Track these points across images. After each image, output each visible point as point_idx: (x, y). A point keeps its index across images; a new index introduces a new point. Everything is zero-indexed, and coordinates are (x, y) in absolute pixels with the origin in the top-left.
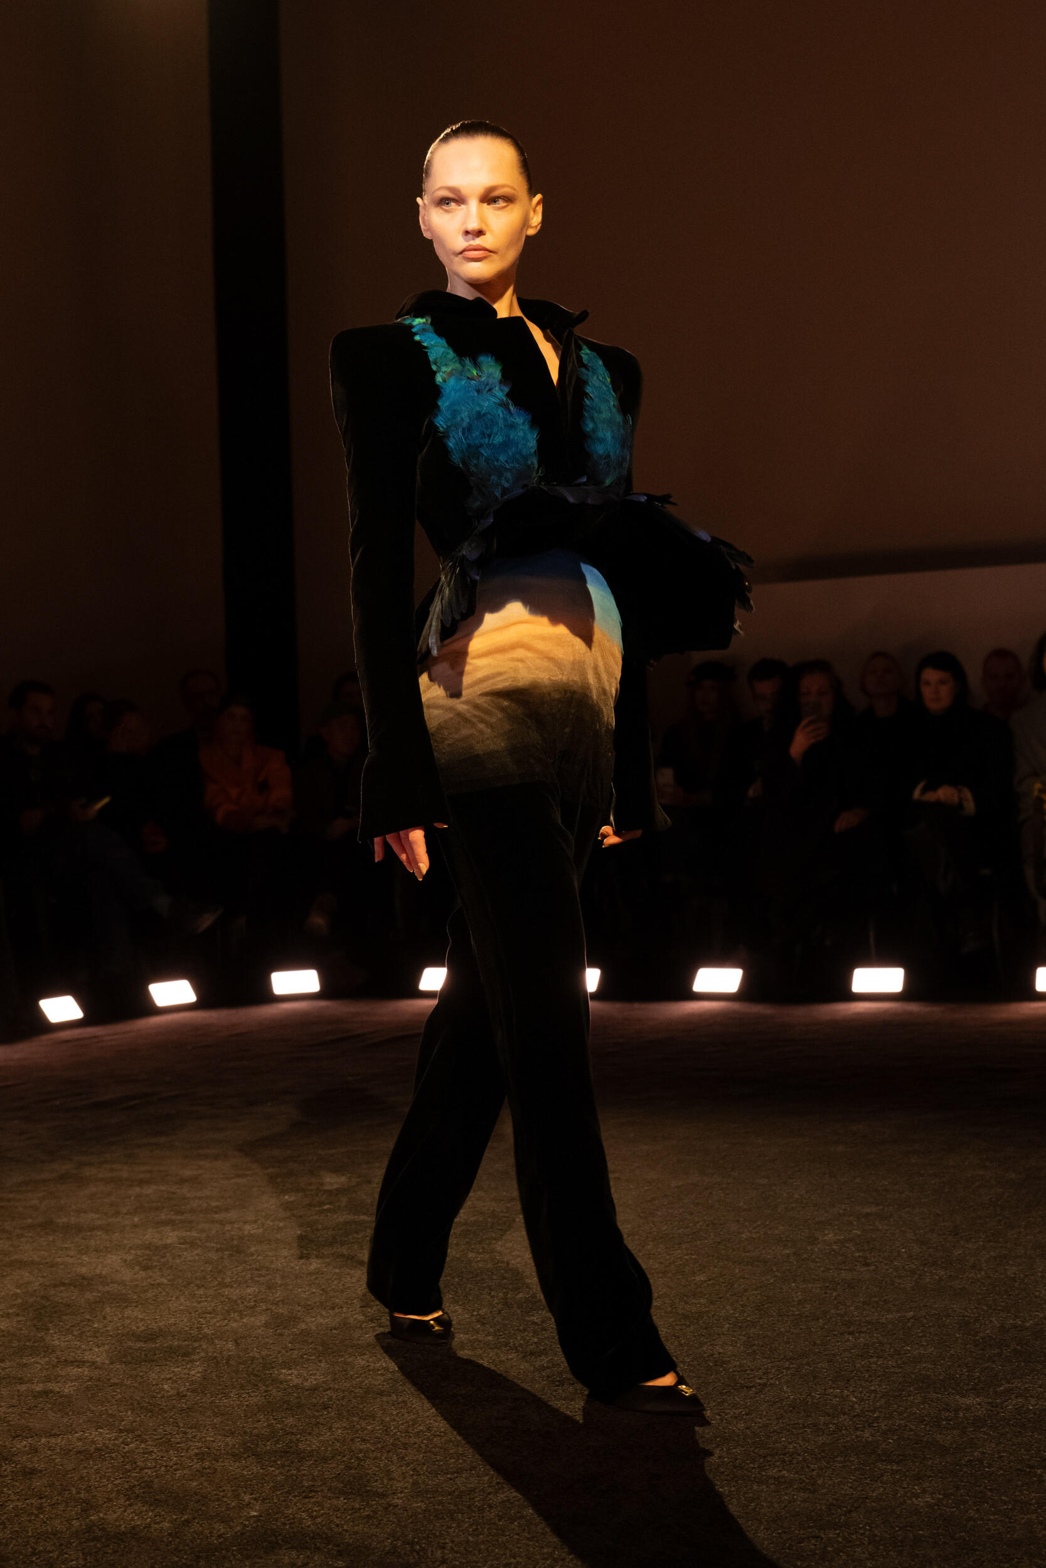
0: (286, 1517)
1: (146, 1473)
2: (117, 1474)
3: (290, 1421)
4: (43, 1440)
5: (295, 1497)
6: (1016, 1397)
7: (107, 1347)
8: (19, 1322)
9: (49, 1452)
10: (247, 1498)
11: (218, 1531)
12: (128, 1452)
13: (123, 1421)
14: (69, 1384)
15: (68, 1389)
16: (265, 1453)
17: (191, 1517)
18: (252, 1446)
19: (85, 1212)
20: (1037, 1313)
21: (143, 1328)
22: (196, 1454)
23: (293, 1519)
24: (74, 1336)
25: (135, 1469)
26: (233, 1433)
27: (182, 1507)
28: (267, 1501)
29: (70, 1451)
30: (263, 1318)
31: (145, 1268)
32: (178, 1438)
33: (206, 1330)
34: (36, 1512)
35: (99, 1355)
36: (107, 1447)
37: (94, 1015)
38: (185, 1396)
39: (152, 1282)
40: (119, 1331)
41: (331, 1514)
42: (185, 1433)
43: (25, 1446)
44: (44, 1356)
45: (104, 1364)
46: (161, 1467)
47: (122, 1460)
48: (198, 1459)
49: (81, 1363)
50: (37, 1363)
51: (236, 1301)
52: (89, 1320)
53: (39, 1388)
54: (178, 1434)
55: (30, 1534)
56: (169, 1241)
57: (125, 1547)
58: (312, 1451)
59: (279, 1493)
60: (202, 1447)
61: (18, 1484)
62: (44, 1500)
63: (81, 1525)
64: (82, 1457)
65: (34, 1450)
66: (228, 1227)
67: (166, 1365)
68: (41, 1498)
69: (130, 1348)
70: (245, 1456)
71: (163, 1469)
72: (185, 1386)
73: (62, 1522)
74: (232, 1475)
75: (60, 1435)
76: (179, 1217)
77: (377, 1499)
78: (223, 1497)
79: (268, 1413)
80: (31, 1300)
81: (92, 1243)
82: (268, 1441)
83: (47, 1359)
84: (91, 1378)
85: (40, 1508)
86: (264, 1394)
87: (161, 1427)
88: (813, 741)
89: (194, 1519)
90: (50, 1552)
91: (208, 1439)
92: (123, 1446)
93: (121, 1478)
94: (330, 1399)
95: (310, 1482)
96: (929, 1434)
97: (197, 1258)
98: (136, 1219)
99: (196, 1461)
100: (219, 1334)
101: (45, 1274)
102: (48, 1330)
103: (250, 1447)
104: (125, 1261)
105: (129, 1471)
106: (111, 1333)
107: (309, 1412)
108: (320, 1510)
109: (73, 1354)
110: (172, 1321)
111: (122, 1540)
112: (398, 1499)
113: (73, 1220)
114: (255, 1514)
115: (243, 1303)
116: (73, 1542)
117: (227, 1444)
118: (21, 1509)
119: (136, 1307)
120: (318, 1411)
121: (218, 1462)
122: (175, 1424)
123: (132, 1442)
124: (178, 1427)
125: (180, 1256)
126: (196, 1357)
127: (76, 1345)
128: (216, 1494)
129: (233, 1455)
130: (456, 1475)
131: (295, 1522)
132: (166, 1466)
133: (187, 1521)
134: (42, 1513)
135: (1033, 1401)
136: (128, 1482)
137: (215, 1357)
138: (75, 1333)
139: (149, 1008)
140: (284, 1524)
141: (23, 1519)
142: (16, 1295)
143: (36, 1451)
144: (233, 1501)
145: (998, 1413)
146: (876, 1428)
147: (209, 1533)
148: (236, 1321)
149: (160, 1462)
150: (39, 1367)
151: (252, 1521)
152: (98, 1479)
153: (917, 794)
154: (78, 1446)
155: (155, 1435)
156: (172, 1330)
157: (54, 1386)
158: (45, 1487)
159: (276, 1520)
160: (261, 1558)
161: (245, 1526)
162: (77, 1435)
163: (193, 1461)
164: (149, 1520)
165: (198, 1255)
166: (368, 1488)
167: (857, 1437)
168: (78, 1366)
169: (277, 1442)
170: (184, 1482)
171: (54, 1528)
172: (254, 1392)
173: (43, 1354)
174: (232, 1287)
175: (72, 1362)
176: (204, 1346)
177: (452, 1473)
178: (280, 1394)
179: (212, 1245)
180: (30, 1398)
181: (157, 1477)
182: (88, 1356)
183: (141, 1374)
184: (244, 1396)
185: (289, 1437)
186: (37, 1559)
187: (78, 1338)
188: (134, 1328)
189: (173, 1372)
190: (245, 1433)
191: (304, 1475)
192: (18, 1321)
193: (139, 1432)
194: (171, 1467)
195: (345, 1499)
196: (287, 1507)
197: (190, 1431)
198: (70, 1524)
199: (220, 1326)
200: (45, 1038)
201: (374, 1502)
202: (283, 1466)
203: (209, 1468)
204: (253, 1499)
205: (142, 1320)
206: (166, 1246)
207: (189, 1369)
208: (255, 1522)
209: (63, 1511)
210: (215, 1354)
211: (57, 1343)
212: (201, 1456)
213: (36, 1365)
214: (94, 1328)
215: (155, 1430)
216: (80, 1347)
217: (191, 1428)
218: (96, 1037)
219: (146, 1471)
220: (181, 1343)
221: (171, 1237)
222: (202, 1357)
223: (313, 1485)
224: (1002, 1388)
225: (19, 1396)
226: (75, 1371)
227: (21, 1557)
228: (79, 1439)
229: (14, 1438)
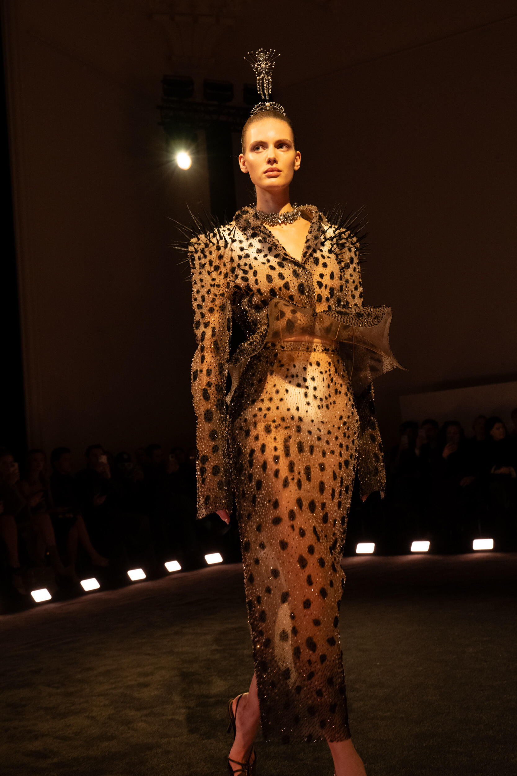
8: (162, 691)
40: (199, 694)
53: (170, 717)
69: (203, 701)
83: (172, 706)
88: (451, 452)
142: (160, 681)
153: (492, 471)
157: (176, 717)
180: (167, 722)
213: (168, 708)
225: (162, 721)
229: (161, 738)
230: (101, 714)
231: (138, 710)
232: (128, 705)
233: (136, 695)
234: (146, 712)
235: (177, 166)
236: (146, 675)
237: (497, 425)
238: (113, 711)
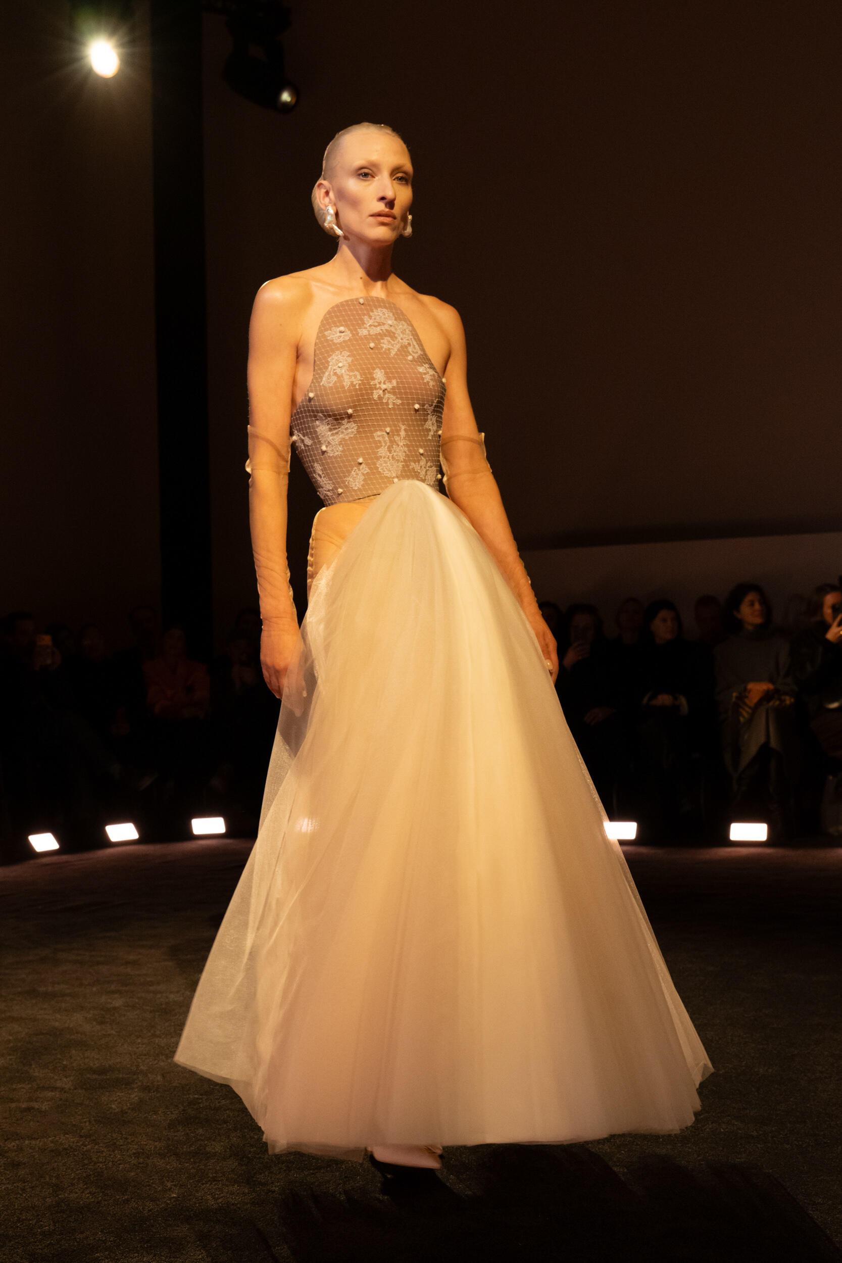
0: (196, 1198)
1: (99, 1166)
2: (78, 1166)
3: (201, 1131)
4: (27, 1142)
5: (203, 1184)
6: (712, 1123)
7: (72, 1078)
8: (11, 1059)
9: (31, 1151)
10: (169, 1184)
11: (149, 1207)
12: (86, 1151)
13: (83, 1129)
14: (45, 1103)
15: (45, 1107)
16: (182, 1154)
17: (129, 1197)
18: (173, 1148)
19: (58, 984)
20: (728, 1065)
21: (97, 1065)
22: (134, 1154)
23: (201, 1199)
24: (49, 1069)
25: (91, 1163)
26: (160, 1139)
27: (123, 1190)
28: (184, 1187)
29: (45, 1150)
31: (101, 1023)
32: (121, 1142)
33: (142, 1067)
34: (20, 1192)
35: (66, 1083)
36: (71, 1148)
38: (127, 1113)
39: (105, 1033)
40: (81, 1067)
41: (228, 1196)
42: (126, 1139)
43: (14, 1146)
44: (28, 1084)
45: (70, 1089)
46: (108, 1162)
47: (82, 1157)
48: (135, 1157)
49: (54, 1089)
50: (23, 1088)
51: (163, 1048)
52: (60, 1059)
53: (24, 1105)
54: (121, 1139)
55: (16, 1207)
56: (117, 1005)
57: (83, 1217)
58: (216, 1152)
59: (191, 1181)
60: (137, 1149)
61: (8, 1172)
62: (26, 1184)
63: (52, 1201)
64: (54, 1154)
65: (20, 1149)
66: (159, 996)
67: (114, 1091)
68: (24, 1182)
69: (89, 1078)
70: (168, 1155)
71: (110, 1163)
72: (127, 1106)
73: (38, 1199)
74: (159, 1169)
75: (38, 1138)
76: (124, 988)
77: (261, 1187)
78: (152, 1183)
79: (185, 1125)
80: (19, 1044)
81: (63, 1005)
82: (185, 1145)
83: (30, 1086)
84: (61, 1099)
85: (24, 1190)
86: (182, 1113)
87: (110, 1134)
88: (580, 658)
89: (132, 1198)
90: (30, 1220)
91: (142, 1143)
92: (82, 1147)
93: (81, 1169)
94: (229, 1116)
95: (214, 1175)
96: (650, 1148)
97: (137, 1017)
98: (94, 989)
99: (133, 1158)
100: (151, 1070)
101: (30, 1027)
102: (31, 1065)
103: (172, 1149)
104: (86, 1018)
105: (87, 1165)
106: (75, 1068)
107: (214, 1125)
108: (220, 1194)
109: (48, 1082)
110: (118, 1060)
111: (81, 1212)
112: (275, 1187)
113: (50, 989)
114: (175, 1196)
115: (168, 1049)
116: (47, 1214)
117: (156, 1147)
118: (11, 1190)
119: (94, 1050)
120: (220, 1125)
121: (149, 1159)
122: (119, 1132)
123: (89, 1144)
124: (122, 1134)
125: (124, 1015)
126: (135, 1086)
127: (51, 1076)
128: (148, 1182)
129: (160, 1155)
130: (316, 1171)
131: (202, 1202)
132: (113, 1161)
133: (128, 1200)
134: (24, 1193)
135: (724, 1126)
136: (85, 1172)
137: (148, 1086)
138: (50, 1068)
139: (105, 842)
140: (195, 1203)
141: (11, 1197)
142: (9, 1041)
143: (21, 1149)
144: (159, 1187)
145: (699, 1134)
146: (613, 1143)
147: (143, 1208)
148: (163, 1061)
149: (108, 1158)
150: (25, 1090)
151: (172, 1201)
152: (65, 1170)
153: (645, 700)
154: (51, 1147)
155: (105, 1140)
156: (118, 1066)
157: (36, 1105)
158: (27, 1175)
159: (190, 1200)
160: (178, 1226)
161: (168, 1204)
162: (50, 1139)
163: (131, 1158)
164: (100, 1198)
165: (136, 1014)
166: (254, 1179)
167: (599, 1149)
168: (52, 1091)
169: (191, 1146)
170: (125, 1172)
171: (33, 1204)
172: (175, 1110)
173: (27, 1083)
174: (160, 1037)
175: (48, 1088)
176: (141, 1078)
177: (314, 1170)
178: (193, 1112)
179: (148, 1008)
180: (18, 1112)
181: (106, 1169)
182: (59, 1084)
183: (96, 1097)
184: (168, 1113)
185: (199, 1143)
186: (21, 1225)
187: (52, 1072)
188: (92, 1065)
189: (119, 1096)
190: (169, 1139)
191: (209, 1169)
192: (9, 1059)
193: (94, 1138)
194: (116, 1162)
195: (238, 1186)
196: (197, 1191)
197: (130, 1137)
198: (44, 1201)
199: (152, 1065)
200: (32, 862)
201: (258, 1189)
202: (195, 1163)
203: (143, 1163)
204: (173, 1185)
205: (97, 1059)
206: (115, 1008)
207: (130, 1094)
208: (175, 1201)
209: (40, 1191)
210: (148, 1084)
211: (37, 1074)
212: (137, 1155)
213: (22, 1090)
214: (63, 1065)
215: (105, 1136)
216: (53, 1077)
217: (130, 1135)
218: (67, 862)
219: (99, 1164)
220: (124, 1076)
221: (118, 1002)
222: (139, 1086)
223: (216, 1177)
224: (702, 1117)
225: (10, 1111)
226: (50, 1094)
227: (10, 1223)
228: (52, 1142)
229: (6, 1140)
235: (90, 71)
237: (663, 613)
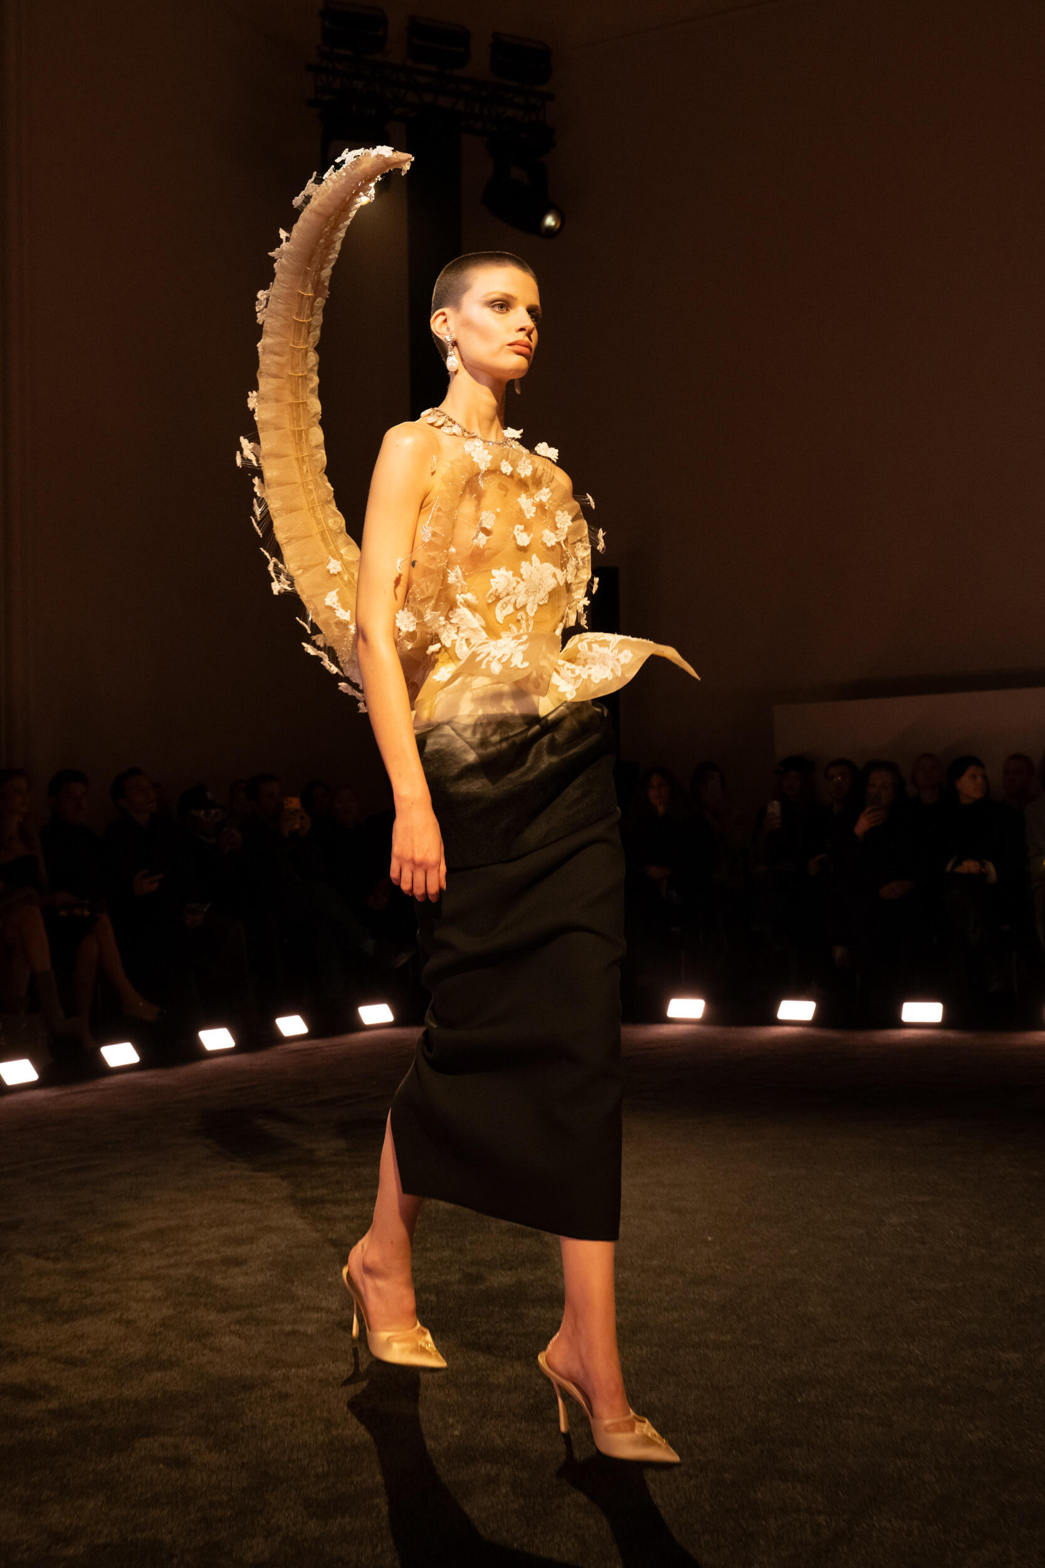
0: (481, 1437)
4: (294, 1370)
9: (298, 1380)
14: (311, 1326)
15: (310, 1329)
19: (318, 1188)
23: (487, 1438)
28: (467, 1424)
29: (314, 1379)
30: (457, 1276)
34: (290, 1428)
37: (317, 1030)
41: (516, 1435)
43: (280, 1375)
44: (292, 1303)
49: (319, 1309)
50: (286, 1308)
52: (324, 1275)
53: (289, 1328)
55: (286, 1445)
59: (475, 1417)
62: (296, 1418)
63: (325, 1439)
65: (286, 1378)
68: (294, 1417)
73: (310, 1436)
75: (306, 1366)
80: (279, 1258)
83: (293, 1306)
85: (293, 1425)
88: (873, 825)
90: (302, 1460)
95: (499, 1410)
102: (294, 1282)
108: (507, 1432)
114: (458, 1433)
116: (319, 1453)
129: (439, 1385)
131: (488, 1441)
134: (294, 1429)
139: (359, 1026)
140: (480, 1442)
142: (268, 1255)
150: (288, 1312)
151: (455, 1439)
157: (300, 1328)
158: (297, 1408)
159: (474, 1439)
161: (449, 1443)
168: (317, 1312)
171: (305, 1441)
173: (290, 1301)
180: (282, 1336)
182: (324, 1304)
186: (292, 1465)
191: (493, 1403)
192: (270, 1275)
195: (526, 1423)
196: (482, 1428)
198: (316, 1438)
200: (279, 1048)
204: (455, 1421)
208: (458, 1440)
209: (311, 1427)
211: (300, 1292)
213: (286, 1310)
218: (318, 1048)
223: (501, 1412)
225: (273, 1335)
226: (315, 1316)
229: (271, 1368)
230: (147, 1315)
231: (223, 1310)
232: (202, 1300)
233: (218, 1280)
234: (237, 1314)
236: (239, 1241)
237: (971, 771)
238: (171, 1311)
